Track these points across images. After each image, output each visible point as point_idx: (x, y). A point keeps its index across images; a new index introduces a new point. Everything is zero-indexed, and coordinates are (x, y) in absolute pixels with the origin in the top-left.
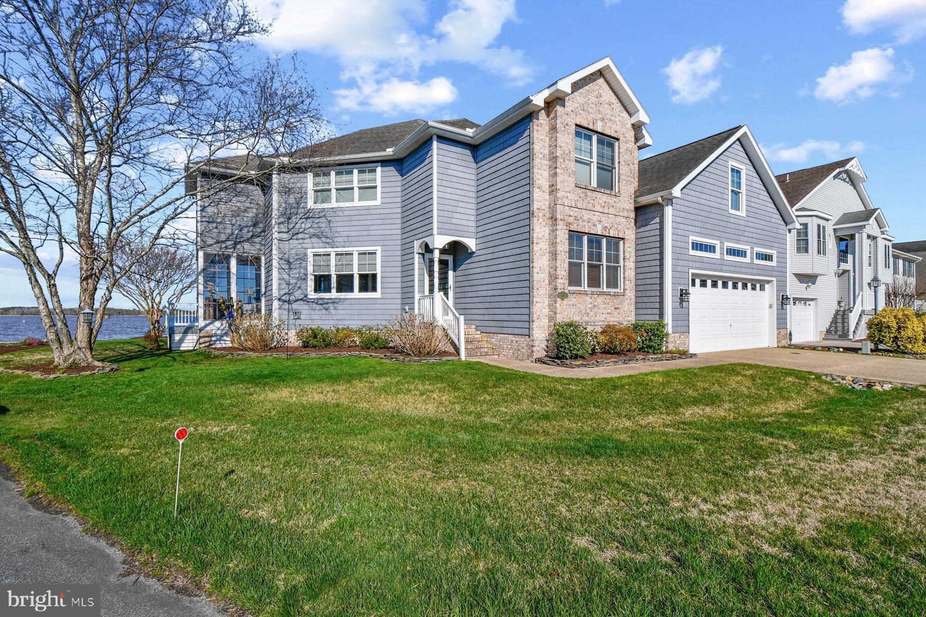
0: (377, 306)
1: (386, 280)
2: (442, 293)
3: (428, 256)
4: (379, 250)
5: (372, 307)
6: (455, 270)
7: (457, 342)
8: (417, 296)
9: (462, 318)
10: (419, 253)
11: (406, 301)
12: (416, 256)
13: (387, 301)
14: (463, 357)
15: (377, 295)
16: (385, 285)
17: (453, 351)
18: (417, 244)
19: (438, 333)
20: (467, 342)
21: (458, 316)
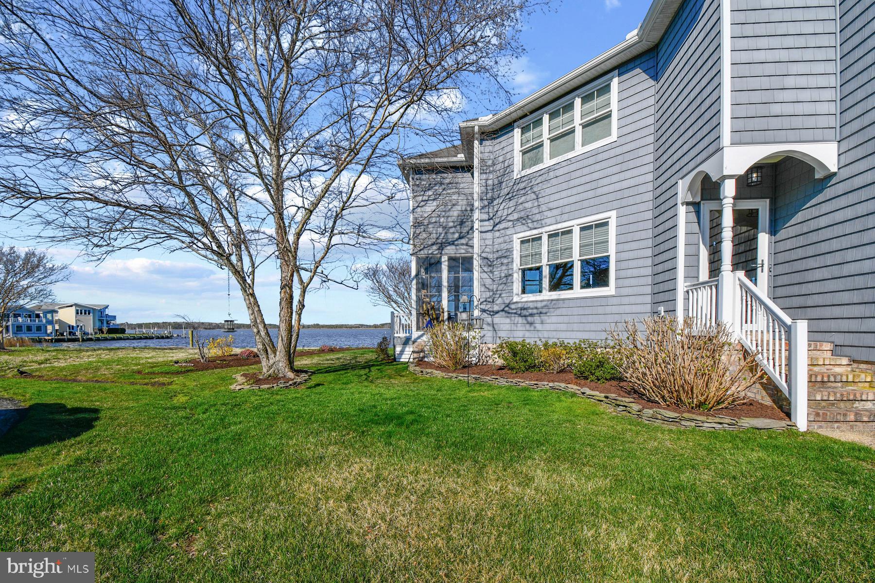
0: (609, 309)
1: (624, 265)
2: (741, 274)
3: (707, 207)
4: (612, 216)
5: (600, 310)
6: (773, 231)
7: (783, 384)
8: (681, 285)
9: (802, 328)
10: (688, 204)
11: (661, 297)
12: (682, 210)
13: (626, 300)
14: (801, 420)
15: (610, 290)
16: (623, 274)
17: (768, 401)
18: (682, 187)
19: (729, 360)
20: (815, 382)
21: (788, 320)
